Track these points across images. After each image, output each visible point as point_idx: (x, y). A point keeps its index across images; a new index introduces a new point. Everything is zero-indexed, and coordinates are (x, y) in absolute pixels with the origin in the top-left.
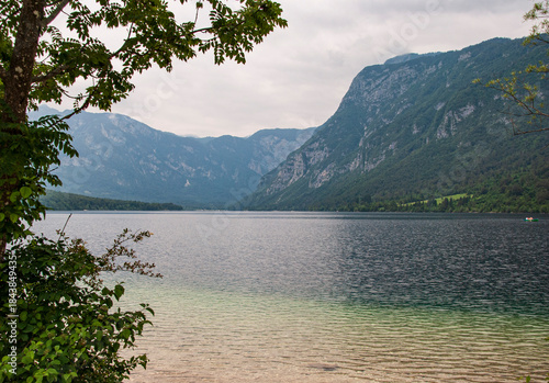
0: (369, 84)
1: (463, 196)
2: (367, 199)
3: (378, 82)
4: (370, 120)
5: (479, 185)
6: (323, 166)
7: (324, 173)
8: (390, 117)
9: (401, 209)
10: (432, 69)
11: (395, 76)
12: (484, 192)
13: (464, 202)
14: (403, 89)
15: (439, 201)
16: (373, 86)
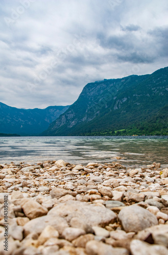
0: (89, 89)
1: (124, 130)
2: (90, 131)
3: (93, 89)
4: (90, 103)
5: (129, 126)
6: (73, 119)
7: (73, 122)
8: (97, 101)
9: (102, 135)
10: (112, 85)
11: (99, 87)
12: (131, 129)
13: (124, 132)
14: (102, 92)
15: (116, 132)
16: (91, 90)
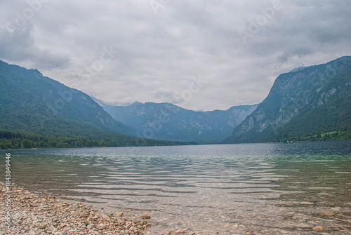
0: (283, 82)
1: (335, 132)
2: (286, 136)
3: (287, 81)
4: (284, 99)
5: (342, 127)
6: (263, 121)
7: (264, 125)
8: (294, 97)
9: (303, 140)
10: (313, 73)
11: (295, 77)
12: (346, 130)
13: (335, 135)
14: (299, 83)
15: (322, 135)
16: (284, 83)
